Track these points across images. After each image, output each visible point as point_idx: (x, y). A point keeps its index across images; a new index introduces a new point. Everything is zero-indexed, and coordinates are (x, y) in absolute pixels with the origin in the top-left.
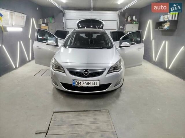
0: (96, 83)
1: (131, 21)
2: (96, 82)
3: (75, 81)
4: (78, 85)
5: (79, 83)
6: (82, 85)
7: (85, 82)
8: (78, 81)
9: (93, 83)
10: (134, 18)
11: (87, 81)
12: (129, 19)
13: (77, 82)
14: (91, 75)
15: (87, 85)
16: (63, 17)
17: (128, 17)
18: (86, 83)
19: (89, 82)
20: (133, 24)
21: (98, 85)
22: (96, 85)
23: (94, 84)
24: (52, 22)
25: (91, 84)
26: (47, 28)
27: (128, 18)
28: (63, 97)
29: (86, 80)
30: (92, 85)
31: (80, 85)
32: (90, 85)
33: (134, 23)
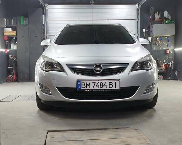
0: (114, 84)
1: (160, 20)
2: (114, 82)
3: (81, 82)
4: (85, 88)
5: (87, 84)
6: (92, 88)
7: (97, 82)
8: (85, 82)
9: (109, 85)
10: (166, 14)
11: (100, 82)
12: (157, 17)
13: (83, 84)
14: (105, 72)
15: (100, 88)
16: (43, 16)
17: (154, 14)
18: (99, 84)
19: (104, 82)
20: (165, 23)
21: (118, 87)
22: (114, 88)
23: (111, 86)
24: (24, 24)
25: (106, 86)
26: (14, 33)
27: (156, 14)
28: (57, 119)
29: (98, 80)
30: (108, 88)
31: (88, 88)
32: (104, 88)
33: (167, 22)
